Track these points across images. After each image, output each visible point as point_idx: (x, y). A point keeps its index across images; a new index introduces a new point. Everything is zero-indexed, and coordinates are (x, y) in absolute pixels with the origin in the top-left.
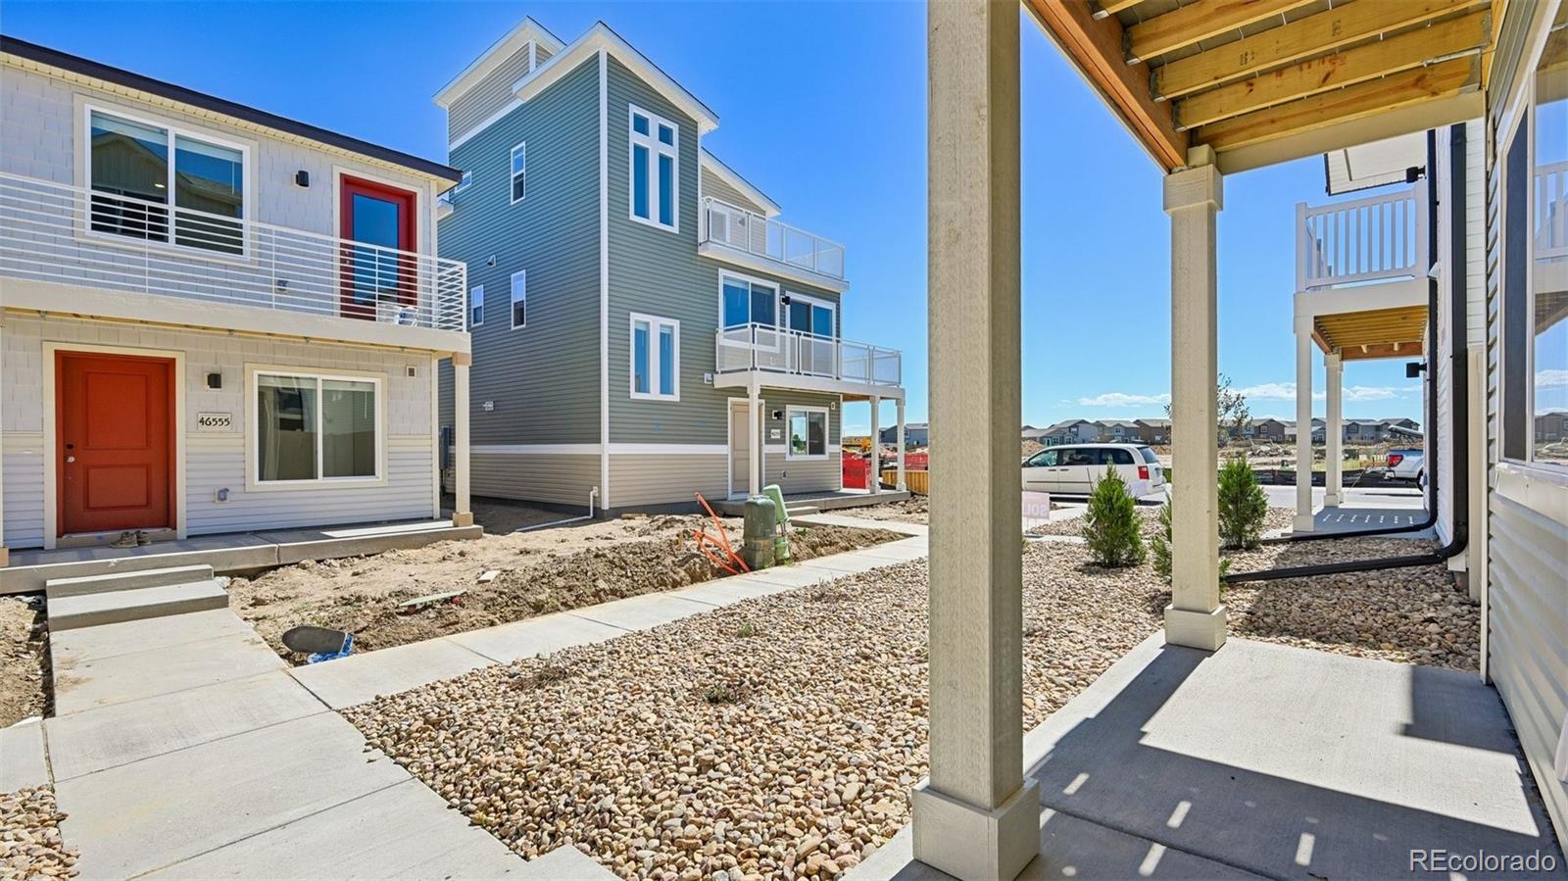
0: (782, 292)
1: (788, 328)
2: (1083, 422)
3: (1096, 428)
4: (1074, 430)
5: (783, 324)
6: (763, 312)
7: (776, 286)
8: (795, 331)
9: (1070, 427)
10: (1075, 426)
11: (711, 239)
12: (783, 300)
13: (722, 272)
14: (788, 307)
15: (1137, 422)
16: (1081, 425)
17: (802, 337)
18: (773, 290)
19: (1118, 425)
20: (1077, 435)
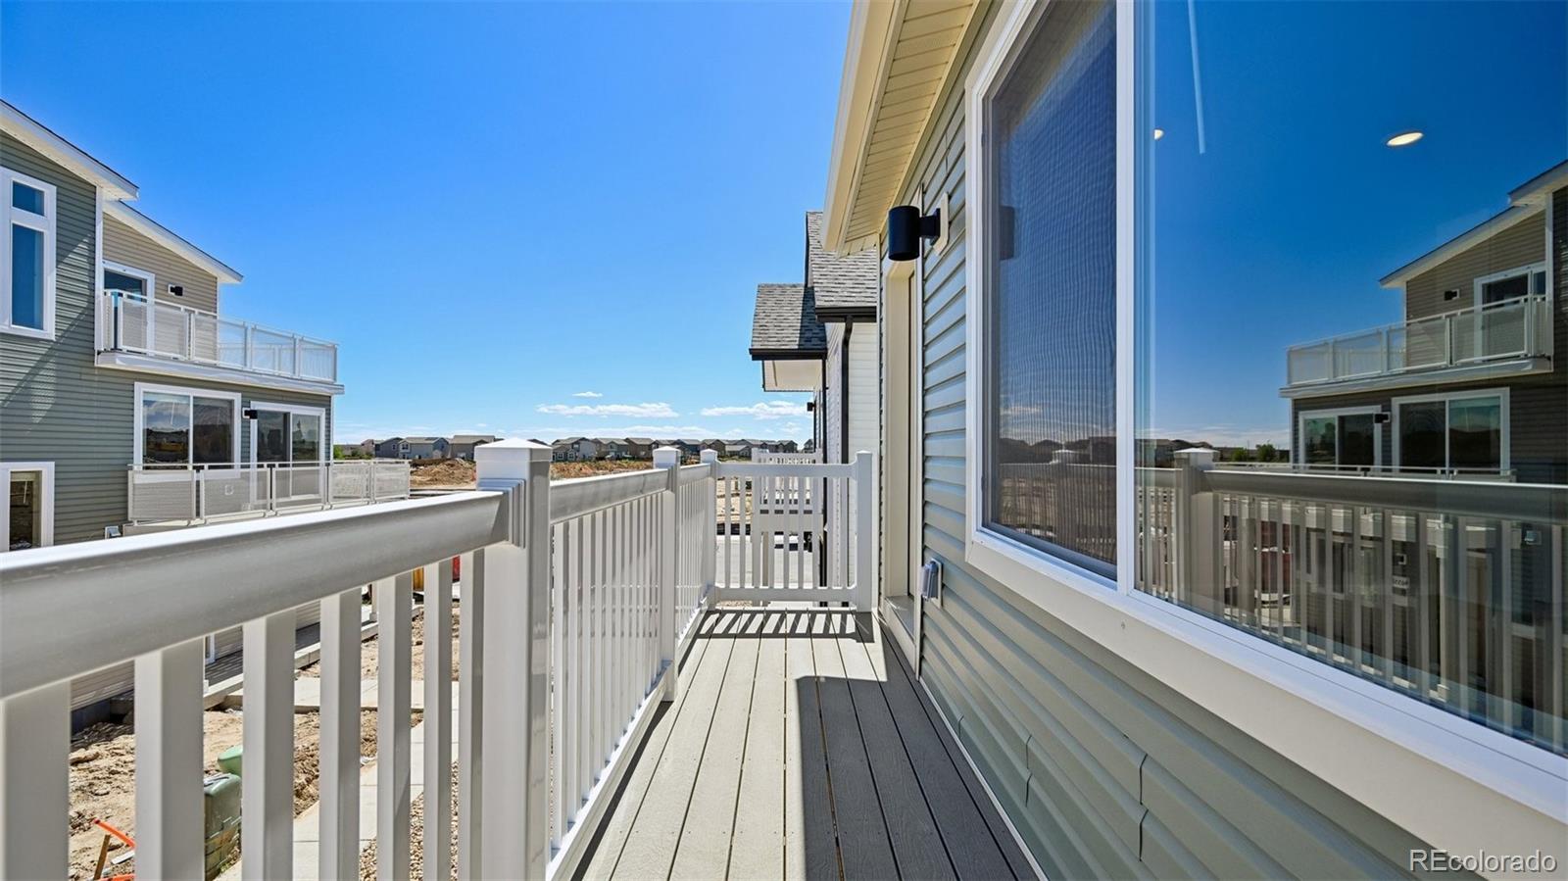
0: (245, 403)
1: (254, 462)
2: (584, 439)
3: (593, 445)
4: (576, 446)
5: (245, 457)
6: (213, 445)
7: (237, 398)
8: (265, 464)
9: (573, 444)
10: (577, 443)
11: (121, 345)
12: (247, 413)
13: (141, 389)
14: (254, 423)
15: (627, 440)
16: (583, 442)
17: (276, 469)
18: (231, 402)
19: (613, 442)
20: (578, 451)
